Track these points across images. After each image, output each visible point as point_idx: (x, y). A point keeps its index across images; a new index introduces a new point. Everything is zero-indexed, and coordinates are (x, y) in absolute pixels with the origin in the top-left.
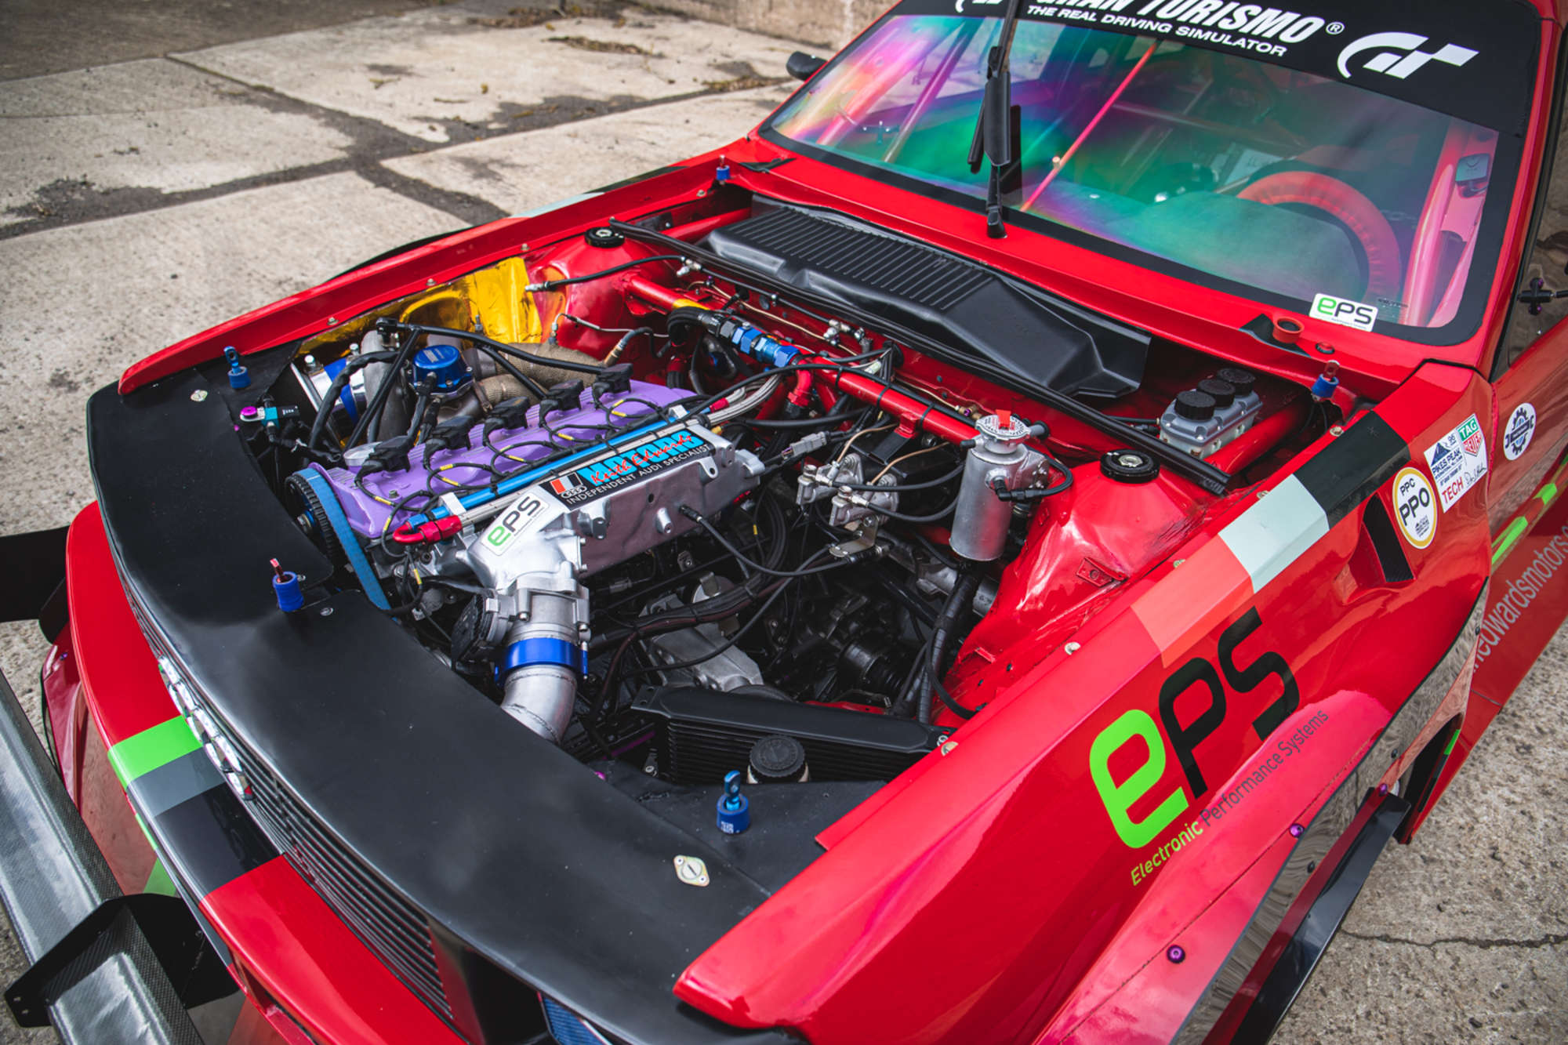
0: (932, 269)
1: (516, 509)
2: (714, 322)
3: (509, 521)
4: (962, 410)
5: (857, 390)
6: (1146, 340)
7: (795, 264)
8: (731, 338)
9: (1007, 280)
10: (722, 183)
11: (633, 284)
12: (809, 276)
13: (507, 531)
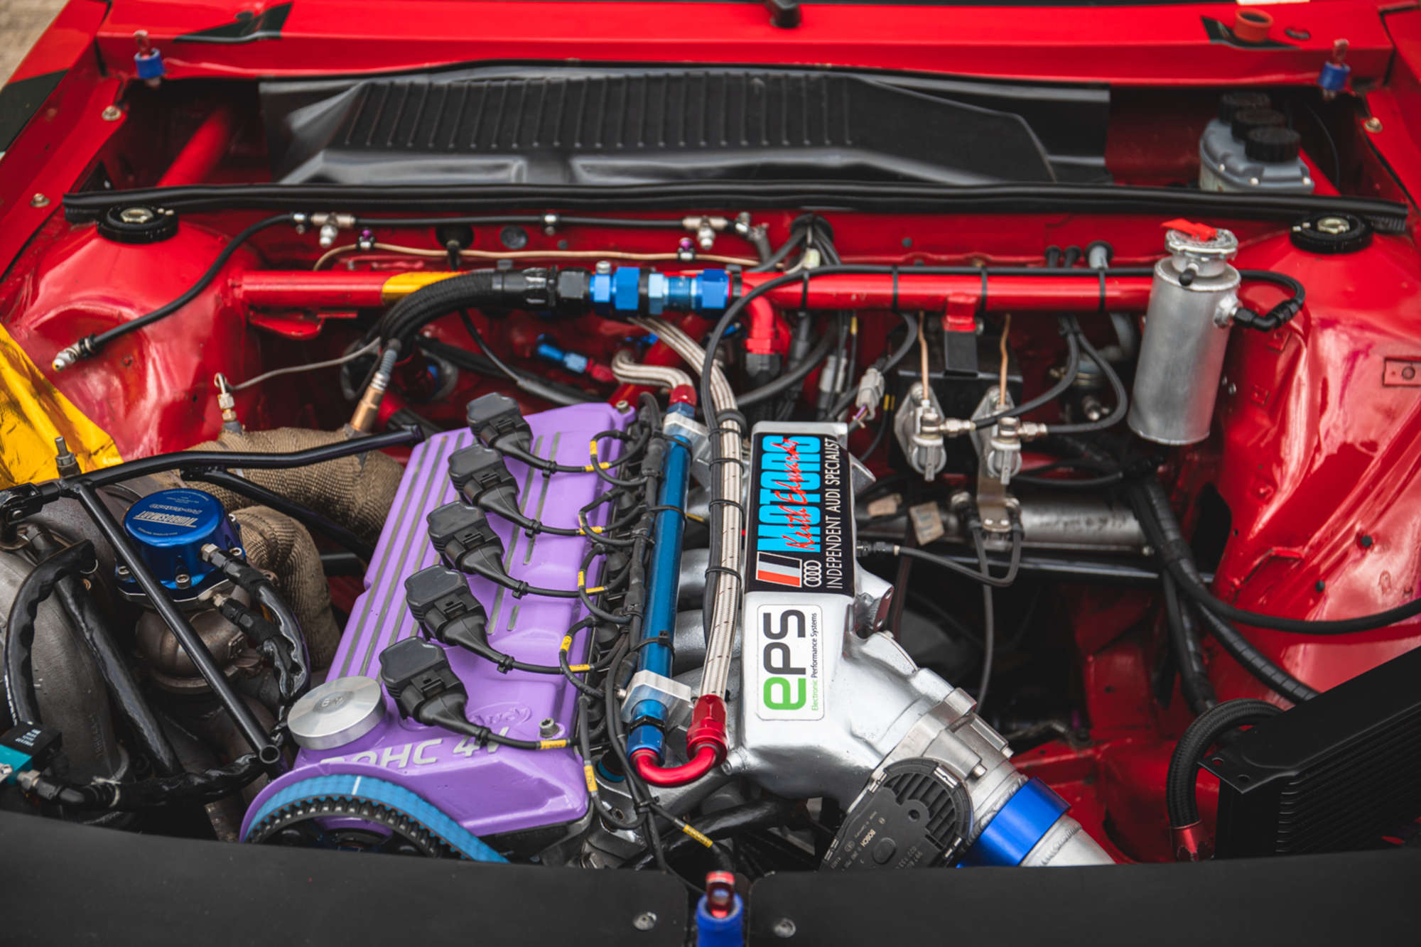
0: (754, 97)
1: (768, 641)
2: (536, 282)
3: (777, 663)
6: (1104, 96)
8: (589, 295)
10: (155, 82)
11: (246, 287)
12: (584, 167)
13: (793, 679)
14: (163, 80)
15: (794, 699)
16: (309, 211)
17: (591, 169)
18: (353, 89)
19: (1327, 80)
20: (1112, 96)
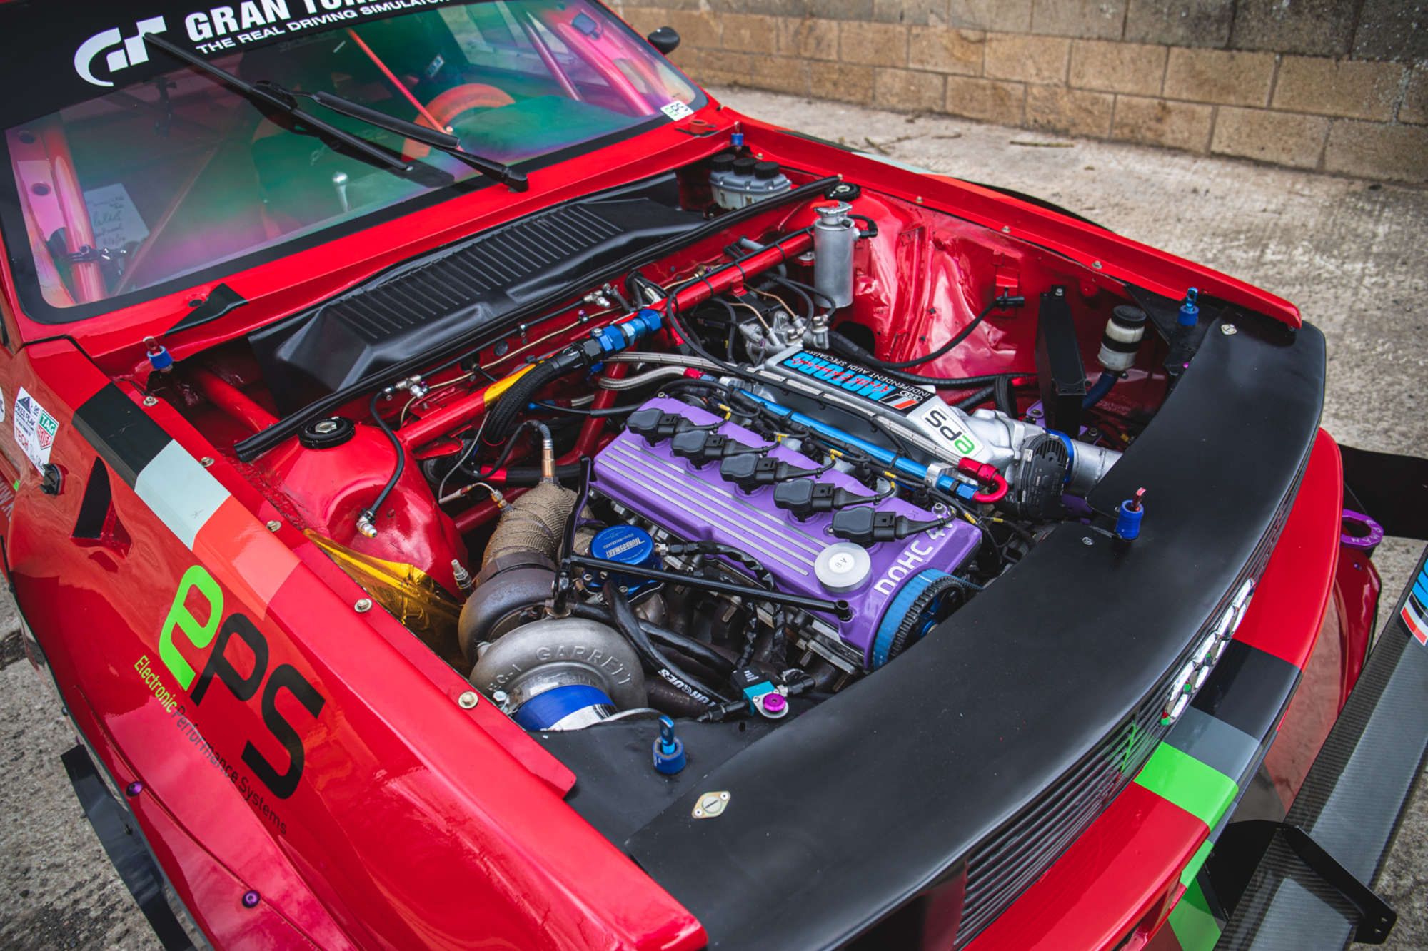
0: (551, 229)
1: (938, 429)
2: (574, 354)
3: (951, 436)
4: (701, 273)
5: (694, 298)
6: (673, 176)
7: (496, 295)
8: (603, 349)
9: (585, 201)
10: (169, 368)
11: (409, 439)
12: (513, 294)
13: (960, 438)
14: (174, 364)
15: (970, 446)
16: (393, 383)
17: (518, 293)
18: (317, 315)
19: (736, 142)
20: (677, 174)
